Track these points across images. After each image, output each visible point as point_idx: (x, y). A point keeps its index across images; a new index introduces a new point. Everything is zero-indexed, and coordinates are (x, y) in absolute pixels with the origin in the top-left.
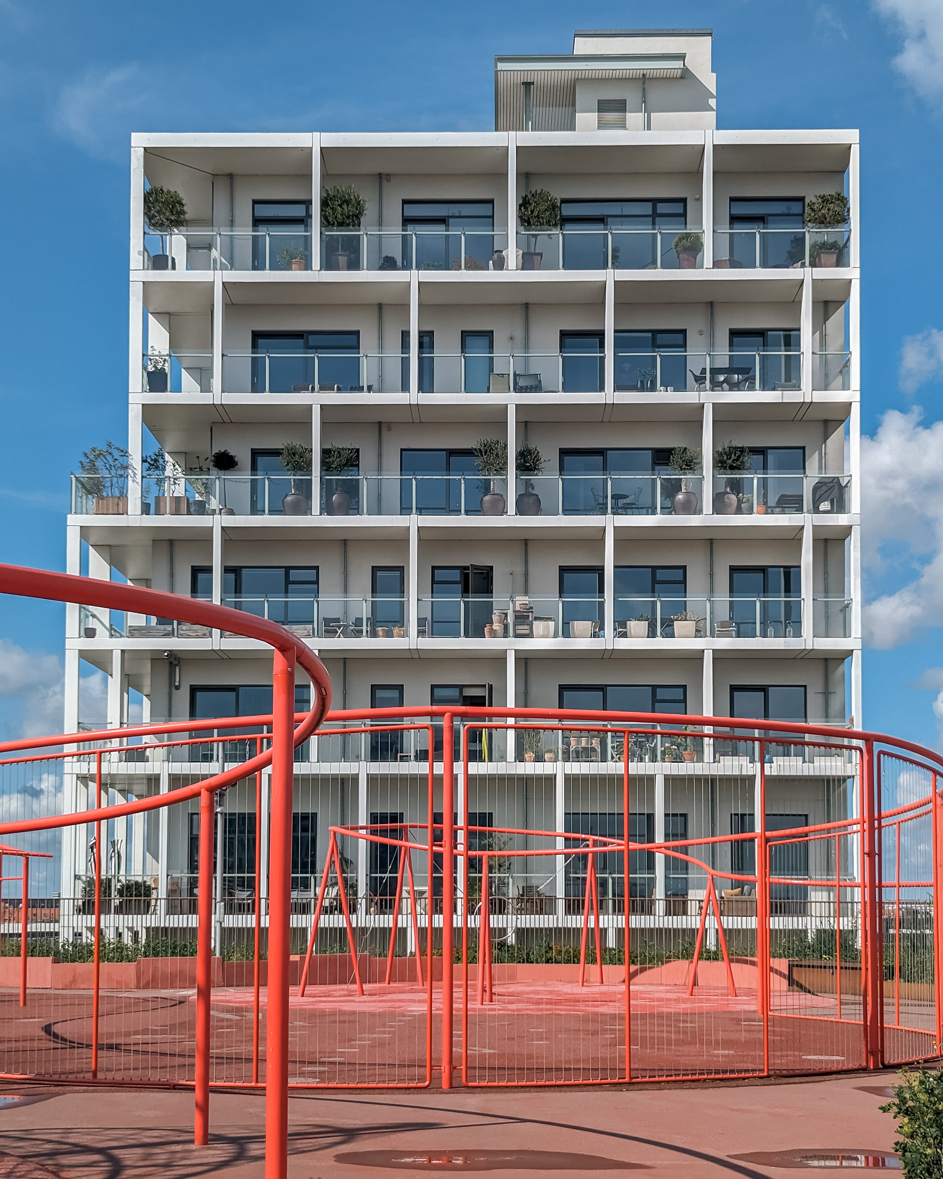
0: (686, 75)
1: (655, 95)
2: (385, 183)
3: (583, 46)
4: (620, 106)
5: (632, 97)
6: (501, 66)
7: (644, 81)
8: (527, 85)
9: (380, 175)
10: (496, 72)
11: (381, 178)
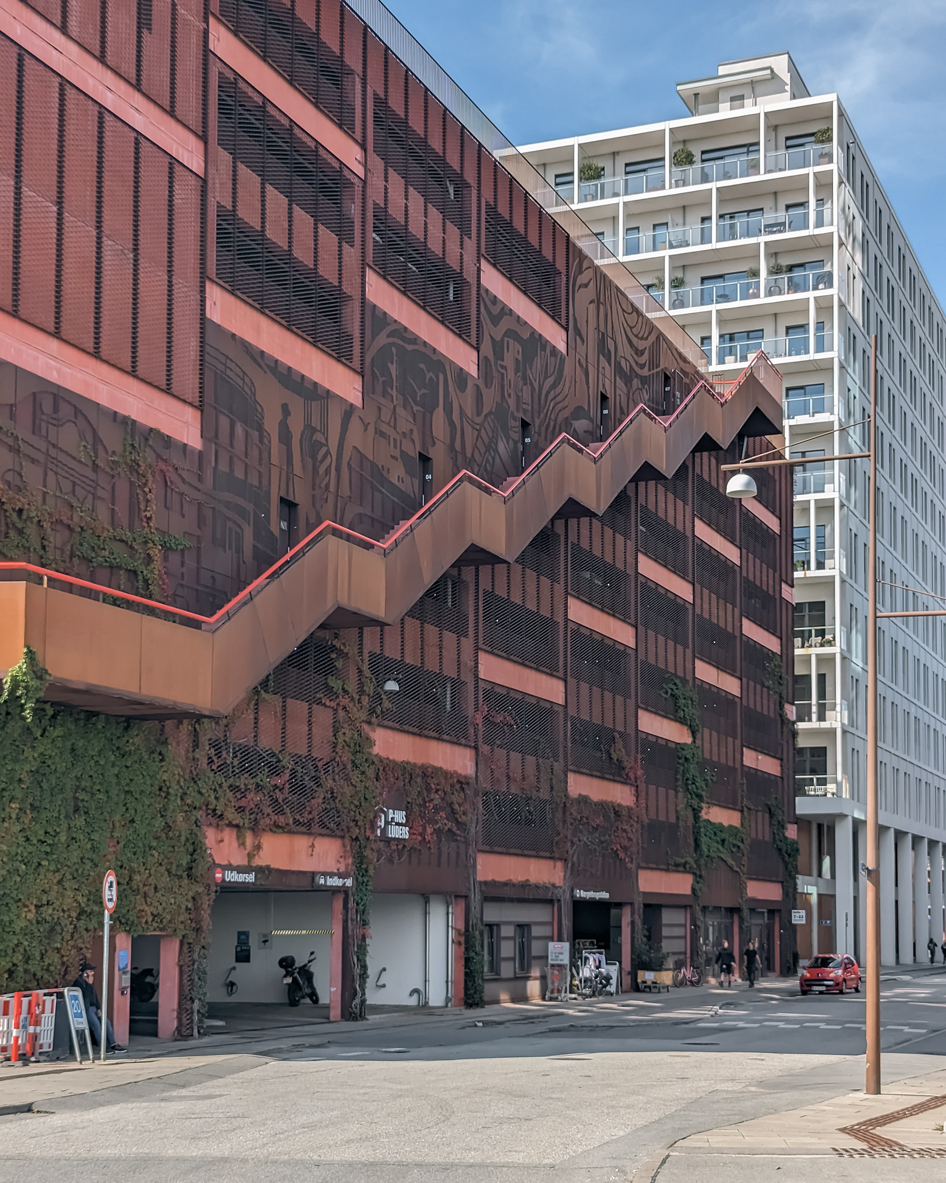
0: (773, 75)
1: (759, 89)
2: (616, 157)
3: (722, 70)
4: (742, 97)
5: (746, 91)
6: (679, 88)
7: (753, 83)
8: (696, 95)
9: (614, 153)
10: (677, 91)
11: (614, 154)
